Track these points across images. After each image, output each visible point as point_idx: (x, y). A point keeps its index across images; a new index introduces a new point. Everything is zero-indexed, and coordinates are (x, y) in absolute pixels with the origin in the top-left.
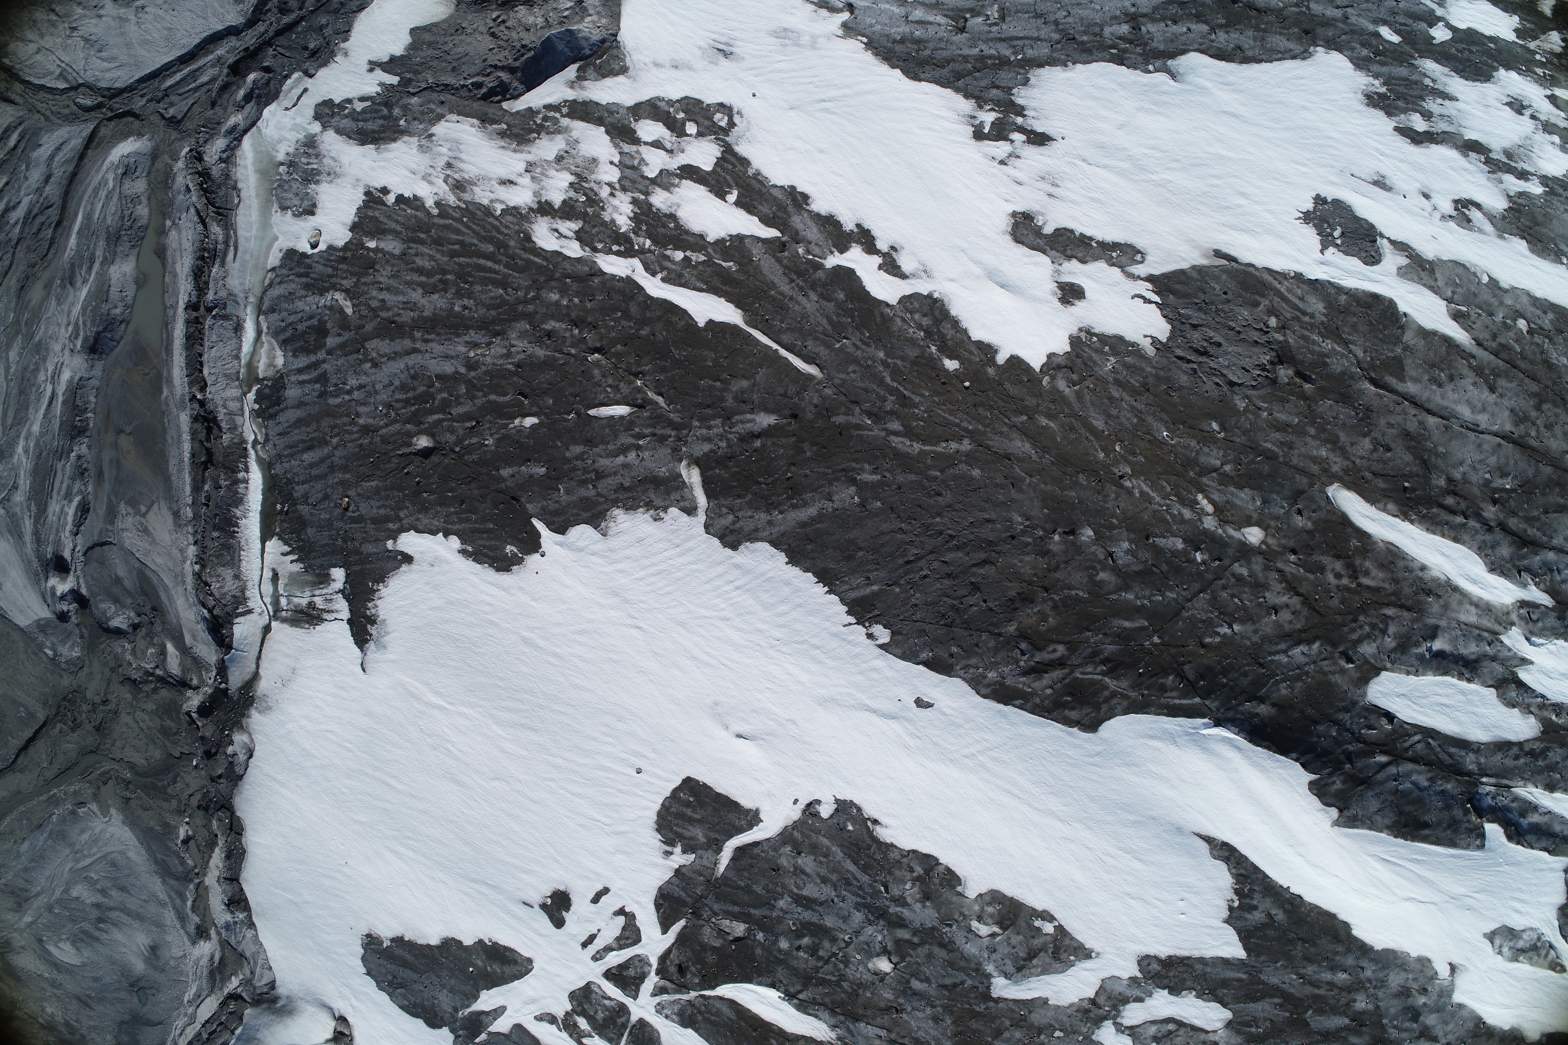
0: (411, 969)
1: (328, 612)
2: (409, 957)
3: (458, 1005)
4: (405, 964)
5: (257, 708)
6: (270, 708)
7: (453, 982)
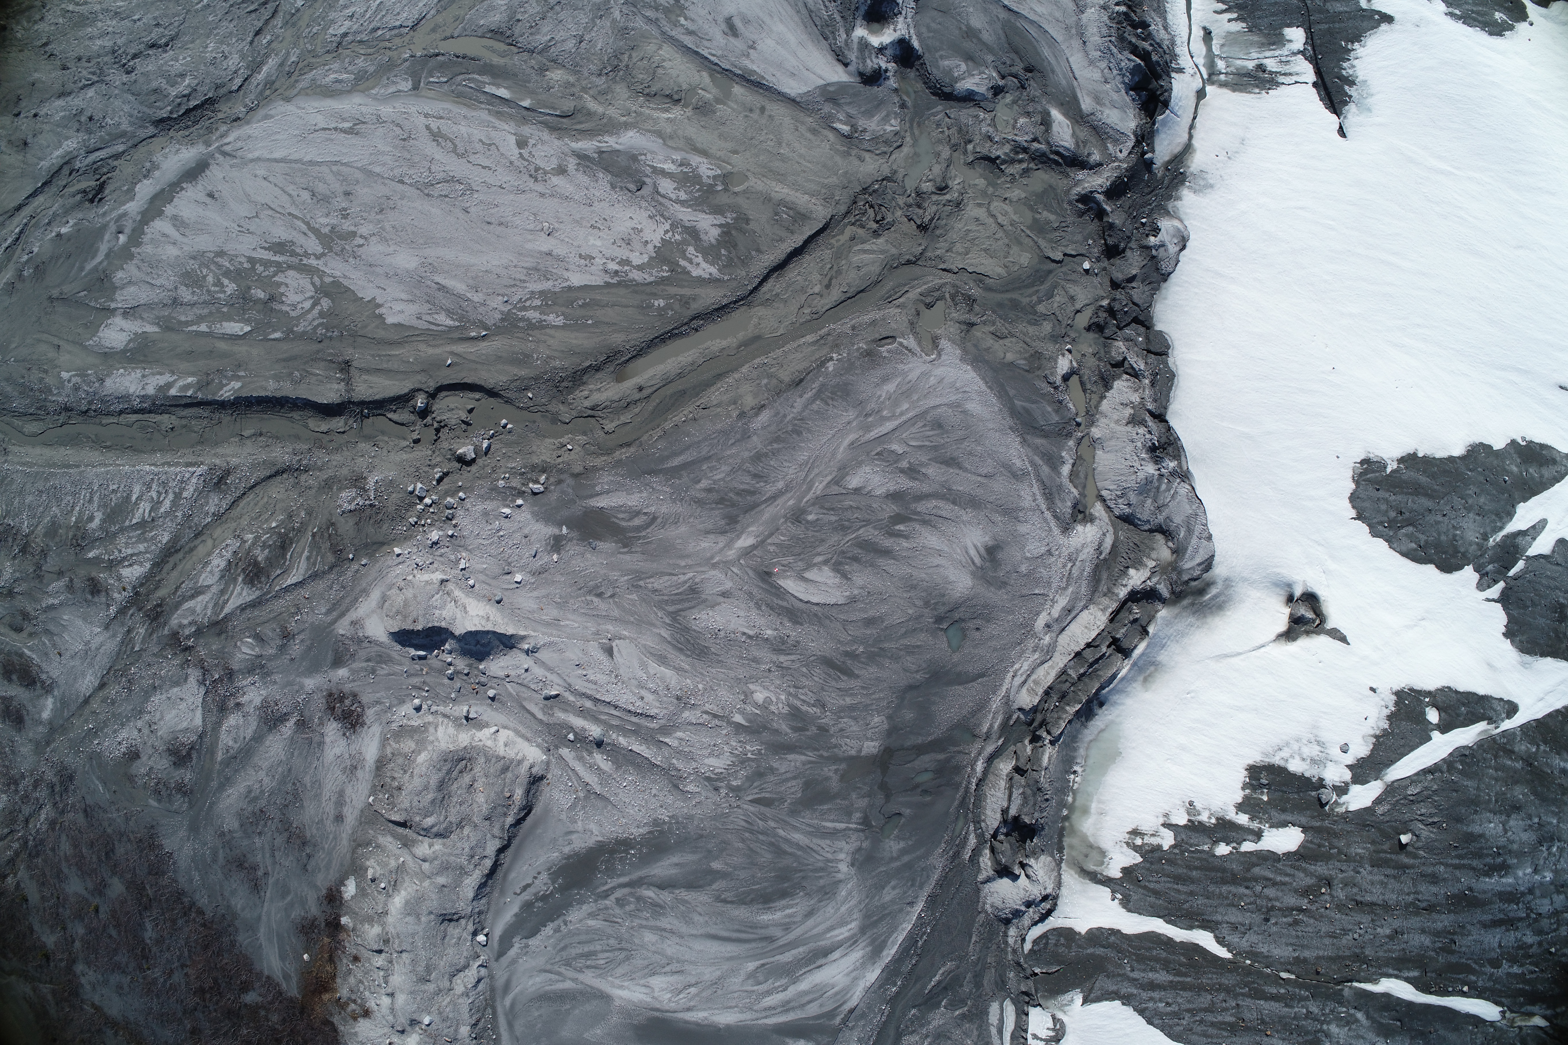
0: (1426, 495)
1: (1285, 74)
2: (1423, 479)
3: (1488, 529)
4: (1417, 490)
5: (1189, 188)
6: (1211, 186)
7: (1482, 500)
